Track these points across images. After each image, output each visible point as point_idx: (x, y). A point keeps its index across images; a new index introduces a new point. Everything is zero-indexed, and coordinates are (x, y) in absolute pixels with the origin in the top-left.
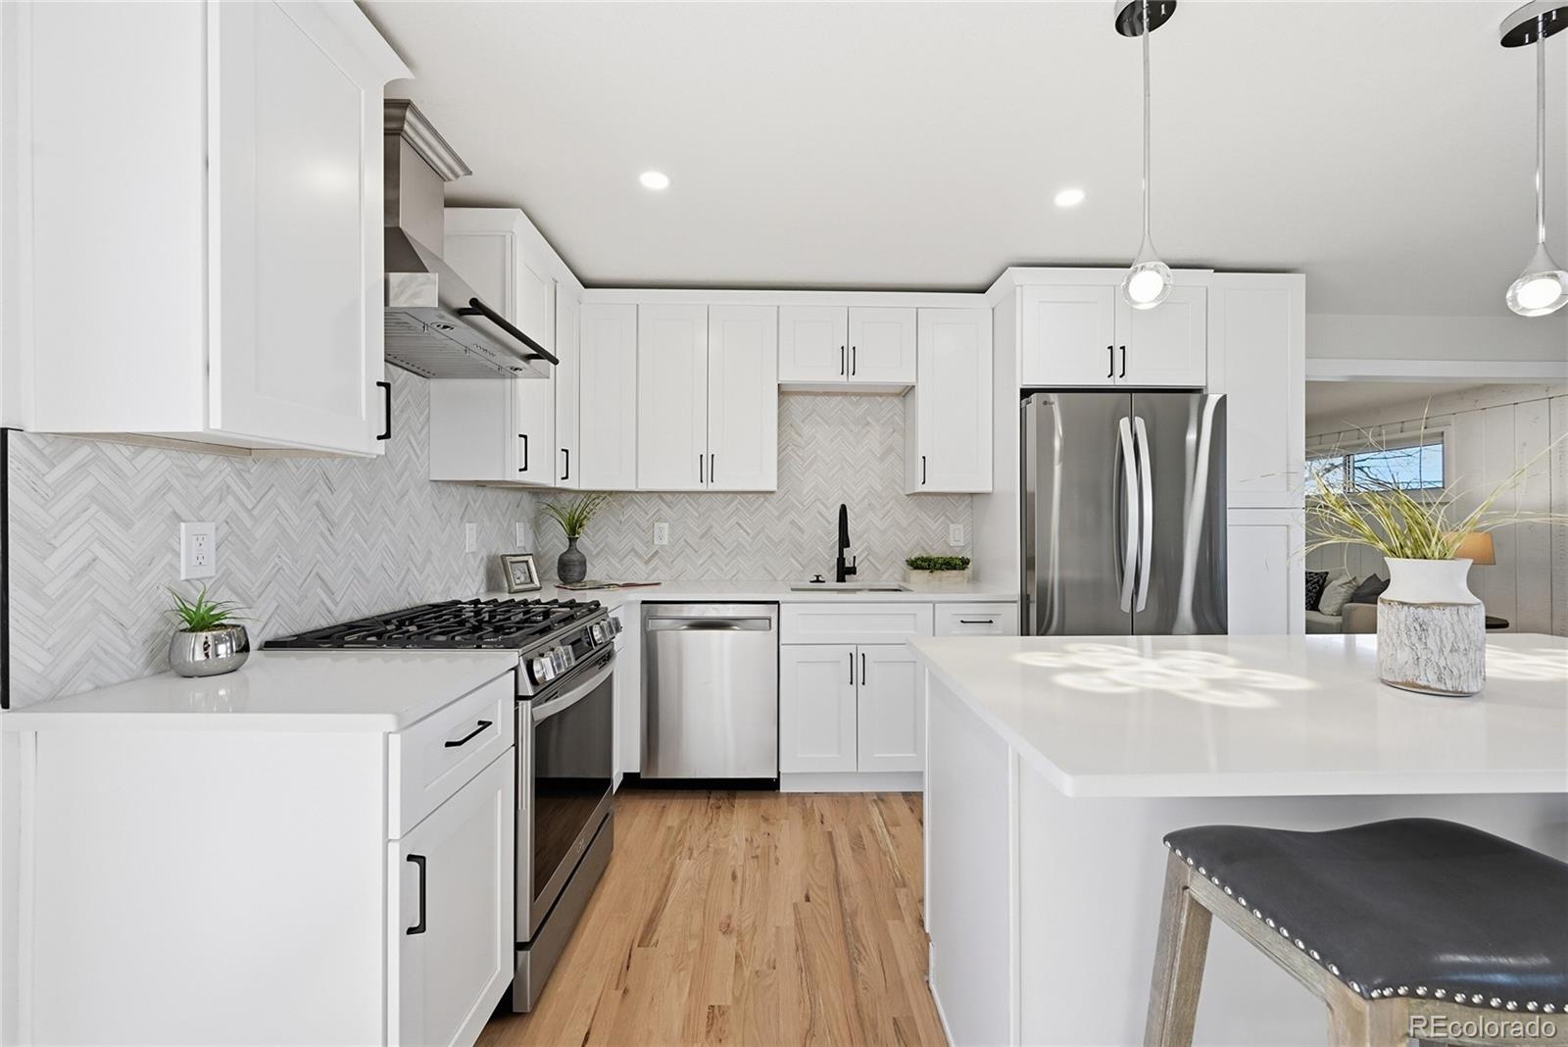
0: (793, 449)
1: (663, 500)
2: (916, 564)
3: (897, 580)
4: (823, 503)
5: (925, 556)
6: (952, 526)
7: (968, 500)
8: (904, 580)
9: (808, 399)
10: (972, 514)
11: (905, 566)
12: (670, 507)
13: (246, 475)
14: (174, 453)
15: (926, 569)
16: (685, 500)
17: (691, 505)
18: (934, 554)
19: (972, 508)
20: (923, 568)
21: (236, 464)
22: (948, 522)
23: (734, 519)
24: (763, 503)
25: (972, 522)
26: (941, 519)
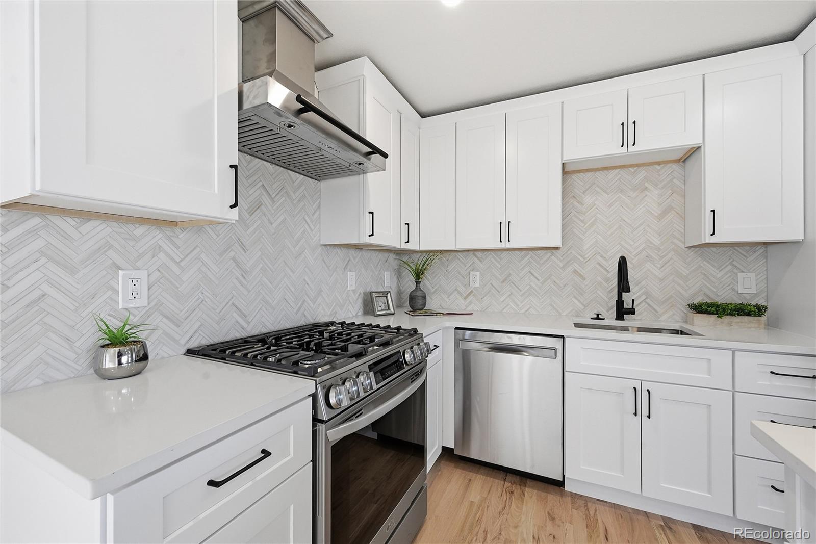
0: (575, 215)
1: (476, 256)
2: (699, 309)
3: (678, 322)
4: (602, 256)
5: (709, 302)
6: (740, 275)
7: (761, 250)
8: (686, 322)
9: (589, 174)
10: (766, 261)
11: (686, 310)
12: (481, 261)
13: (175, 239)
14: (114, 224)
15: (713, 313)
16: (491, 256)
17: (496, 260)
18: (720, 300)
19: (766, 258)
20: (709, 313)
21: (167, 233)
22: (735, 271)
23: (527, 269)
24: (550, 257)
25: (767, 270)
26: (727, 269)
